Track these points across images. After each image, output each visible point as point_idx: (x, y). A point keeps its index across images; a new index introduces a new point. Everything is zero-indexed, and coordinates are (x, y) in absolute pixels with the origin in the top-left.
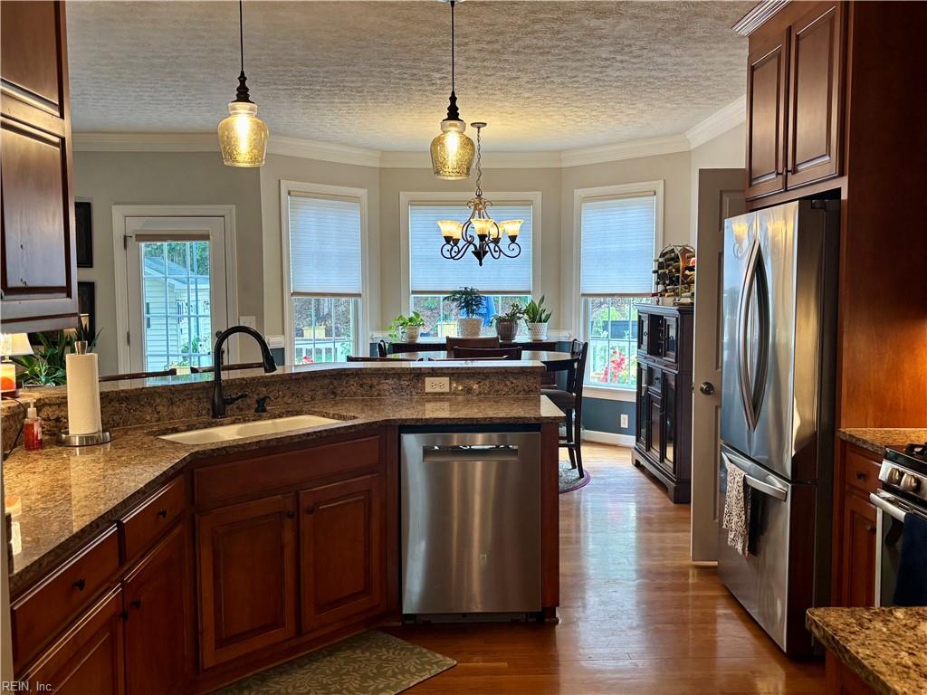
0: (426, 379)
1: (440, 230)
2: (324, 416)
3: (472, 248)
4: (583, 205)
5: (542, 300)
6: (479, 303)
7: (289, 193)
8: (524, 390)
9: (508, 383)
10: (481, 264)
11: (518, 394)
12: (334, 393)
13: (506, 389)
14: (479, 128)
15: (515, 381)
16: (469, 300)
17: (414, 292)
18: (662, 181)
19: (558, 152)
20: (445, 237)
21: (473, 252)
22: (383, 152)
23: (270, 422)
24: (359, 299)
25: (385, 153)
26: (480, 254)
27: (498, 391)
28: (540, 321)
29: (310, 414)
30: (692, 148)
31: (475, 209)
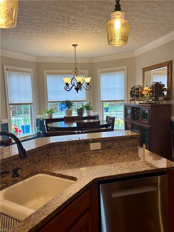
0: (91, 144)
1: (64, 81)
2: (51, 175)
3: (74, 87)
4: (101, 74)
5: (90, 103)
6: (71, 105)
7: (7, 70)
8: (132, 145)
9: (125, 143)
10: (78, 92)
11: (129, 147)
12: (49, 155)
13: (124, 145)
14: (75, 46)
15: (128, 142)
16: (68, 104)
17: (50, 102)
18: (126, 66)
19: (92, 58)
20: (66, 83)
21: (75, 88)
22: (37, 57)
23: (21, 182)
24: (32, 105)
25: (38, 57)
26: (77, 89)
27: (121, 147)
28: (90, 110)
29: (42, 173)
30: (135, 56)
31: (75, 74)
